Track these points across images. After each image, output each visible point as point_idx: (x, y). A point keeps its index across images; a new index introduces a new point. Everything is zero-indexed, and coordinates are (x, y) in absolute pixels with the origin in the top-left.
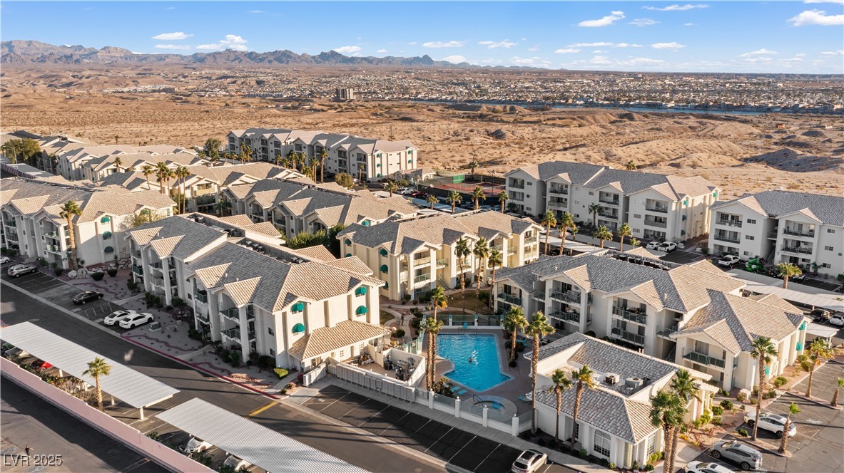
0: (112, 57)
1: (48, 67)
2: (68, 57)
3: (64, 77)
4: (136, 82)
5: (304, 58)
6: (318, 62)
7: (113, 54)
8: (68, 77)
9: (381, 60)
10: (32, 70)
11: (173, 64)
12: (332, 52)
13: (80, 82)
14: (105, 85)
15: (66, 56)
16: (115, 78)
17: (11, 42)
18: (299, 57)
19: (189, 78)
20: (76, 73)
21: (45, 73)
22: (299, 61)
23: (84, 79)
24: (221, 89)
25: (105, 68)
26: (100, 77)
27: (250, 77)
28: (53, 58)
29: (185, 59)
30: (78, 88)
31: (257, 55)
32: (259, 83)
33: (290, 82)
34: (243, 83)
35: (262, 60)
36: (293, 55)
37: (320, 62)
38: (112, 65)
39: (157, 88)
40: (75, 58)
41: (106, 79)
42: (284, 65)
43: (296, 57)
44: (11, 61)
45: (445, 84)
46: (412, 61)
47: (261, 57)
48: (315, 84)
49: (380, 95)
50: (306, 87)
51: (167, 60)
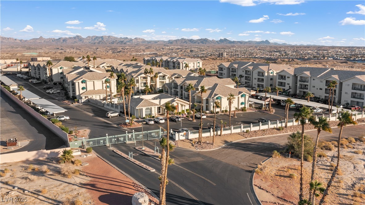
0: (138, 42)
1: (114, 46)
2: (122, 42)
3: (119, 49)
4: (144, 51)
5: (213, 41)
6: (218, 43)
7: (138, 41)
8: (120, 49)
9: (246, 42)
10: (108, 47)
11: (160, 44)
12: (225, 39)
13: (124, 51)
14: (133, 52)
15: (121, 42)
16: (137, 49)
17: (103, 36)
18: (211, 41)
19: (165, 49)
20: (123, 48)
21: (113, 48)
22: (210, 43)
23: (125, 50)
24: (175, 53)
25: (134, 46)
26: (131, 49)
27: (188, 49)
28: (116, 42)
29: (165, 43)
30: (122, 53)
31: (194, 40)
32: (191, 51)
33: (203, 51)
34: (184, 51)
35: (195, 42)
36: (208, 40)
37: (220, 43)
38: (137, 45)
39: (152, 53)
40: (124, 42)
41: (134, 49)
42: (204, 44)
43: (210, 41)
44: (102, 43)
45: (271, 52)
46: (260, 42)
47: (195, 41)
48: (214, 51)
49: (239, 56)
50: (210, 53)
51: (158, 43)
